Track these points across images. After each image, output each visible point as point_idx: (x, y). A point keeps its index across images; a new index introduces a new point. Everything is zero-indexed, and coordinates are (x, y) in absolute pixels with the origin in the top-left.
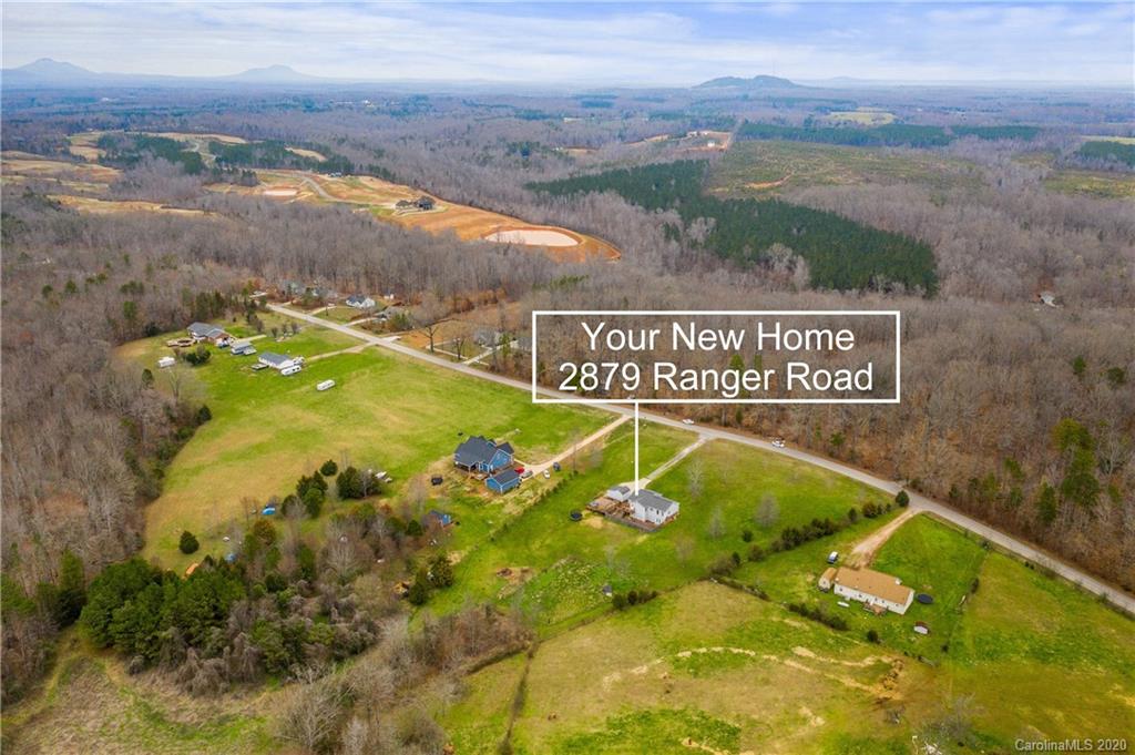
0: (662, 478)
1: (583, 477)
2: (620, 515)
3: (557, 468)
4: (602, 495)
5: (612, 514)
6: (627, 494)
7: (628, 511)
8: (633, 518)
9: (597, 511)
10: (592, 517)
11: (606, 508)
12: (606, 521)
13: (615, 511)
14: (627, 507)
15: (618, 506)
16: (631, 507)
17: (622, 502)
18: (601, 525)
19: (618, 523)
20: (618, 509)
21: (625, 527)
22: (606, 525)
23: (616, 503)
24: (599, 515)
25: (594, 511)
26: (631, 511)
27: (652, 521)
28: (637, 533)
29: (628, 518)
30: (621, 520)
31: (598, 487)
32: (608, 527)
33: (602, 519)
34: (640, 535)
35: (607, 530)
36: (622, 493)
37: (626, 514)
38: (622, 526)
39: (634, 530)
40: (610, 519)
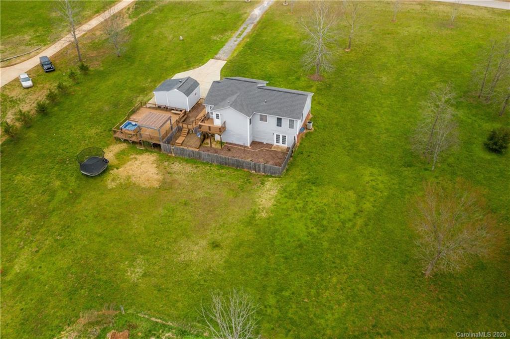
0: (242, 54)
1: (101, 75)
2: (195, 140)
3: (49, 67)
4: (143, 104)
5: (176, 142)
6: (195, 94)
7: (210, 130)
8: (224, 143)
9: (140, 143)
10: (133, 159)
11: (159, 131)
12: (167, 163)
13: (180, 136)
14: (205, 121)
15: (184, 121)
16: (213, 119)
17: (190, 111)
18: (157, 176)
19: (195, 163)
20: (185, 131)
21: (215, 169)
22: (171, 173)
23: (178, 116)
24: (146, 152)
25: (134, 143)
26: (216, 128)
27: (269, 142)
28: (248, 180)
29: (213, 146)
30: (199, 154)
31: (131, 89)
32: (177, 176)
33: (154, 158)
34: (259, 185)
35: (176, 186)
36: (184, 93)
37: (207, 138)
38: (208, 169)
39: (236, 173)
40: (173, 155)
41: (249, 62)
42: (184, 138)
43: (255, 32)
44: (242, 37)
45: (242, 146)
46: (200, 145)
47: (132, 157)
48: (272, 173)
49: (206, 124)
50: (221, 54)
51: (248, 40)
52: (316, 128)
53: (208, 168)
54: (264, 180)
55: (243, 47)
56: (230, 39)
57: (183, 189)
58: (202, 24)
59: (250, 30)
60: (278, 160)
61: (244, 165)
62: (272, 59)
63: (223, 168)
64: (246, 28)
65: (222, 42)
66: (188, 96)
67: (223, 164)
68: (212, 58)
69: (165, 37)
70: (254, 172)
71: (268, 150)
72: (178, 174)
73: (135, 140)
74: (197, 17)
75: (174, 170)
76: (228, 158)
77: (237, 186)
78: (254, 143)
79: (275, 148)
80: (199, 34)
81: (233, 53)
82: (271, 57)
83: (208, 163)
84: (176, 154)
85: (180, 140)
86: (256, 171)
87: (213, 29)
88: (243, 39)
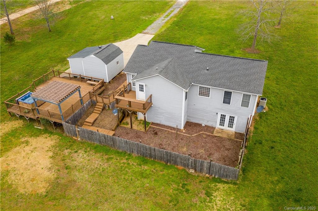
0: (170, 30)
1: (27, 46)
2: (111, 119)
5: (87, 120)
6: (117, 63)
7: (130, 105)
8: (150, 123)
9: (38, 121)
10: (23, 143)
11: (59, 105)
12: (69, 150)
13: (93, 112)
14: (125, 95)
15: (100, 94)
16: (135, 91)
17: (109, 82)
18: (48, 173)
19: (107, 152)
20: (100, 106)
21: (135, 164)
22: (69, 168)
23: (92, 87)
24: (45, 133)
25: (31, 119)
26: (138, 104)
27: (209, 124)
28: (184, 185)
29: (135, 127)
30: (113, 140)
31: (51, 59)
32: (77, 174)
33: (53, 143)
34: (204, 196)
35: (72, 192)
36: (102, 60)
37: (128, 116)
38: (124, 163)
39: (165, 171)
40: (79, 139)
41: (178, 36)
42: (97, 115)
43: (182, 13)
44: (169, 17)
45: (174, 129)
46: (118, 126)
47: (23, 140)
48: (221, 176)
49: (126, 98)
50: (149, 29)
51: (175, 19)
52: (271, 107)
53: (125, 161)
54: (209, 188)
55: (171, 25)
56: (158, 18)
57: (82, 198)
58: (133, 8)
59: (177, 12)
60: (227, 152)
61: (178, 160)
62: (201, 34)
63: (145, 162)
64: (173, 11)
65: (150, 21)
66: (106, 64)
67: (146, 156)
68: (140, 33)
69: (98, 17)
70: (192, 171)
71: (209, 136)
72: (79, 171)
73: (32, 117)
74: (129, 4)
75: (75, 162)
76: (155, 149)
77: (167, 197)
78: (188, 124)
79: (218, 132)
80: (129, 15)
81: (161, 29)
82: (199, 32)
83: (126, 153)
84: (82, 138)
85: (91, 119)
86: (196, 170)
87: (142, 12)
88: (171, 18)
